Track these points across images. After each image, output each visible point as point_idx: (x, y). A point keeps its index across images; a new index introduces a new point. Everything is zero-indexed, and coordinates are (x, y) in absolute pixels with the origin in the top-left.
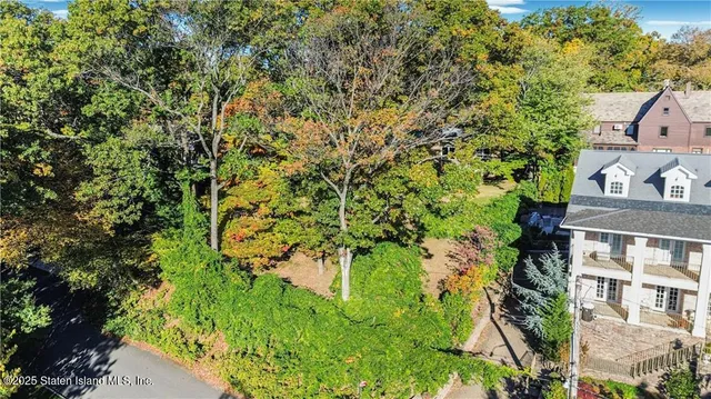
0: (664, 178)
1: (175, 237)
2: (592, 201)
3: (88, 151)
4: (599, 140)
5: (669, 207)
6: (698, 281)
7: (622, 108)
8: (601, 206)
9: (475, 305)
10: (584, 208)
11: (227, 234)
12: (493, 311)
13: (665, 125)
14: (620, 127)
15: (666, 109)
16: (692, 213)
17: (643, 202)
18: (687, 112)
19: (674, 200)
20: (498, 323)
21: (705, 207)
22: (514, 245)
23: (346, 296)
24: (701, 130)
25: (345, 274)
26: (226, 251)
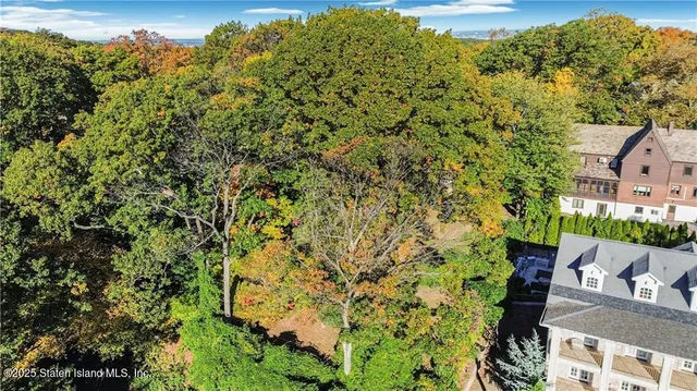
0: (635, 282)
1: (191, 301)
2: (570, 293)
3: (116, 262)
4: (583, 174)
5: (638, 306)
6: (658, 382)
7: (607, 141)
8: (578, 299)
9: (462, 366)
10: (563, 299)
11: (239, 298)
12: (479, 367)
13: (647, 164)
14: (605, 160)
15: (649, 150)
16: (658, 316)
17: (615, 299)
18: (669, 150)
19: (643, 299)
20: (483, 380)
21: (669, 311)
22: (500, 304)
23: (347, 371)
24: (682, 167)
25: (348, 355)
26: (237, 314)
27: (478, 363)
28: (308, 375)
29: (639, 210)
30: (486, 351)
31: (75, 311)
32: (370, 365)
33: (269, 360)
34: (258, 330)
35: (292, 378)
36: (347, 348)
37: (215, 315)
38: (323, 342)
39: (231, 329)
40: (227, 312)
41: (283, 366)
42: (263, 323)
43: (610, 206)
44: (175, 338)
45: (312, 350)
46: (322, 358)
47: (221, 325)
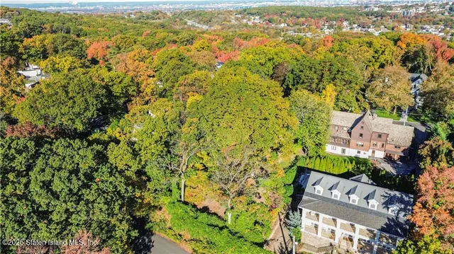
0: (332, 192)
2: (311, 195)
4: (336, 135)
5: (333, 201)
6: (336, 227)
7: (347, 120)
8: (314, 197)
9: (273, 221)
10: (308, 197)
13: (362, 132)
14: (346, 129)
15: (362, 127)
16: (339, 204)
17: (326, 198)
18: (372, 126)
19: (335, 198)
20: (282, 227)
21: (343, 203)
22: (290, 197)
23: (229, 223)
24: (377, 135)
25: (230, 217)
26: (186, 200)
27: (281, 220)
28: (215, 224)
29: (359, 152)
30: (284, 215)
31: (137, 202)
32: (238, 221)
33: (200, 219)
34: (194, 206)
35: (209, 225)
36: (229, 215)
37: (178, 201)
38: (219, 211)
39: (185, 207)
40: (182, 199)
41: (206, 220)
42: (196, 203)
43: (347, 150)
44: (161, 209)
45: (215, 214)
46: (219, 217)
47: (182, 205)
